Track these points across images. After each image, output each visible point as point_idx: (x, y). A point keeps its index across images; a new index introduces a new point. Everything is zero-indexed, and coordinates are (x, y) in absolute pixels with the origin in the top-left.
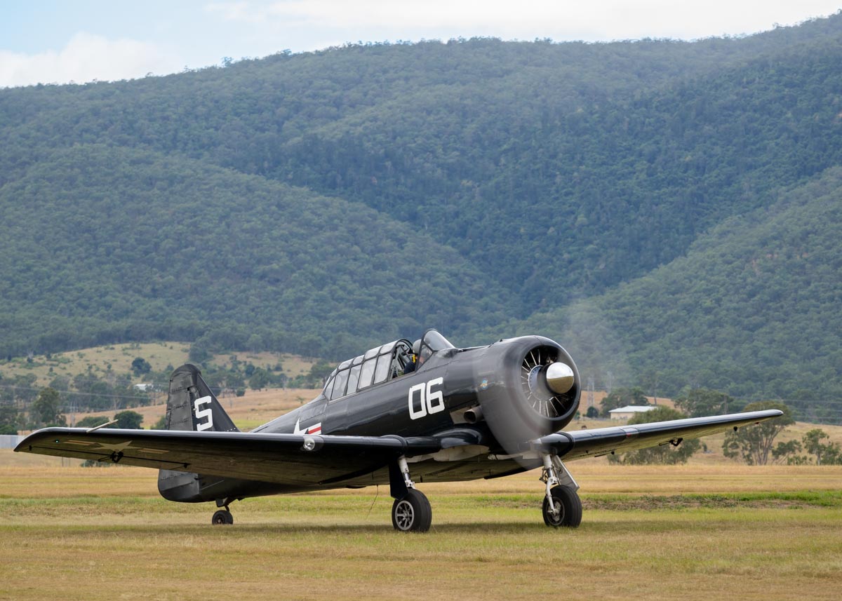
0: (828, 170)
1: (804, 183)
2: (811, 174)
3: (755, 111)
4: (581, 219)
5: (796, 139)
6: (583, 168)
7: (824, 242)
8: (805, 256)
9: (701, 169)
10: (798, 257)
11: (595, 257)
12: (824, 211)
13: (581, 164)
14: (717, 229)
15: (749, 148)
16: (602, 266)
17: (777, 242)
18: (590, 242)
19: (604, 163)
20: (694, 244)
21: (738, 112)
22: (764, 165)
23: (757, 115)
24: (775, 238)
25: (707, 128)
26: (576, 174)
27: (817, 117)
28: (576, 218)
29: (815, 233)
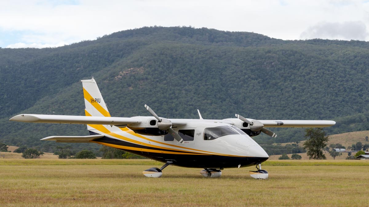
0: (73, 84)
1: (67, 87)
2: (69, 85)
3: (55, 68)
4: (5, 96)
5: (65, 75)
6: (7, 82)
7: (69, 103)
8: (63, 107)
9: (39, 83)
10: (62, 107)
11: (8, 107)
12: (69, 95)
13: (6, 81)
14: (42, 99)
15: (52, 78)
16: (10, 109)
17: (56, 103)
18: (8, 103)
19: (12, 81)
20: (36, 103)
21: (50, 68)
22: (56, 82)
23: (55, 69)
24: (56, 102)
25: (41, 72)
26: (4, 84)
27: (71, 69)
28: (4, 96)
29: (67, 101)
